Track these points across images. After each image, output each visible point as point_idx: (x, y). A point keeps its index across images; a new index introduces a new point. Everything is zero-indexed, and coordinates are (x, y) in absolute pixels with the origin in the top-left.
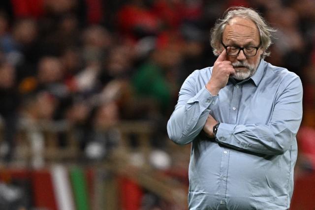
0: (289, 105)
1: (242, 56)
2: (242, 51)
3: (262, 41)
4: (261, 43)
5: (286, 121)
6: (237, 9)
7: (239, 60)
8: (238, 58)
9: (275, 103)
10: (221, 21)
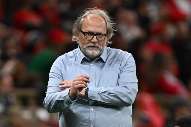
0: (130, 73)
1: (95, 39)
2: (95, 36)
3: (108, 32)
4: (107, 32)
5: (131, 83)
6: (92, 10)
7: (92, 42)
8: (92, 41)
9: (120, 73)
10: (82, 16)
